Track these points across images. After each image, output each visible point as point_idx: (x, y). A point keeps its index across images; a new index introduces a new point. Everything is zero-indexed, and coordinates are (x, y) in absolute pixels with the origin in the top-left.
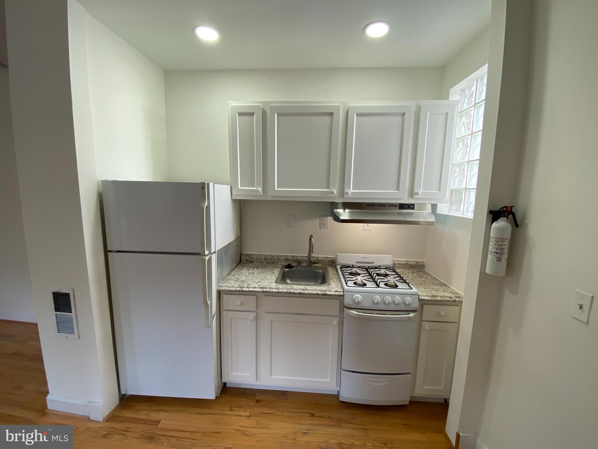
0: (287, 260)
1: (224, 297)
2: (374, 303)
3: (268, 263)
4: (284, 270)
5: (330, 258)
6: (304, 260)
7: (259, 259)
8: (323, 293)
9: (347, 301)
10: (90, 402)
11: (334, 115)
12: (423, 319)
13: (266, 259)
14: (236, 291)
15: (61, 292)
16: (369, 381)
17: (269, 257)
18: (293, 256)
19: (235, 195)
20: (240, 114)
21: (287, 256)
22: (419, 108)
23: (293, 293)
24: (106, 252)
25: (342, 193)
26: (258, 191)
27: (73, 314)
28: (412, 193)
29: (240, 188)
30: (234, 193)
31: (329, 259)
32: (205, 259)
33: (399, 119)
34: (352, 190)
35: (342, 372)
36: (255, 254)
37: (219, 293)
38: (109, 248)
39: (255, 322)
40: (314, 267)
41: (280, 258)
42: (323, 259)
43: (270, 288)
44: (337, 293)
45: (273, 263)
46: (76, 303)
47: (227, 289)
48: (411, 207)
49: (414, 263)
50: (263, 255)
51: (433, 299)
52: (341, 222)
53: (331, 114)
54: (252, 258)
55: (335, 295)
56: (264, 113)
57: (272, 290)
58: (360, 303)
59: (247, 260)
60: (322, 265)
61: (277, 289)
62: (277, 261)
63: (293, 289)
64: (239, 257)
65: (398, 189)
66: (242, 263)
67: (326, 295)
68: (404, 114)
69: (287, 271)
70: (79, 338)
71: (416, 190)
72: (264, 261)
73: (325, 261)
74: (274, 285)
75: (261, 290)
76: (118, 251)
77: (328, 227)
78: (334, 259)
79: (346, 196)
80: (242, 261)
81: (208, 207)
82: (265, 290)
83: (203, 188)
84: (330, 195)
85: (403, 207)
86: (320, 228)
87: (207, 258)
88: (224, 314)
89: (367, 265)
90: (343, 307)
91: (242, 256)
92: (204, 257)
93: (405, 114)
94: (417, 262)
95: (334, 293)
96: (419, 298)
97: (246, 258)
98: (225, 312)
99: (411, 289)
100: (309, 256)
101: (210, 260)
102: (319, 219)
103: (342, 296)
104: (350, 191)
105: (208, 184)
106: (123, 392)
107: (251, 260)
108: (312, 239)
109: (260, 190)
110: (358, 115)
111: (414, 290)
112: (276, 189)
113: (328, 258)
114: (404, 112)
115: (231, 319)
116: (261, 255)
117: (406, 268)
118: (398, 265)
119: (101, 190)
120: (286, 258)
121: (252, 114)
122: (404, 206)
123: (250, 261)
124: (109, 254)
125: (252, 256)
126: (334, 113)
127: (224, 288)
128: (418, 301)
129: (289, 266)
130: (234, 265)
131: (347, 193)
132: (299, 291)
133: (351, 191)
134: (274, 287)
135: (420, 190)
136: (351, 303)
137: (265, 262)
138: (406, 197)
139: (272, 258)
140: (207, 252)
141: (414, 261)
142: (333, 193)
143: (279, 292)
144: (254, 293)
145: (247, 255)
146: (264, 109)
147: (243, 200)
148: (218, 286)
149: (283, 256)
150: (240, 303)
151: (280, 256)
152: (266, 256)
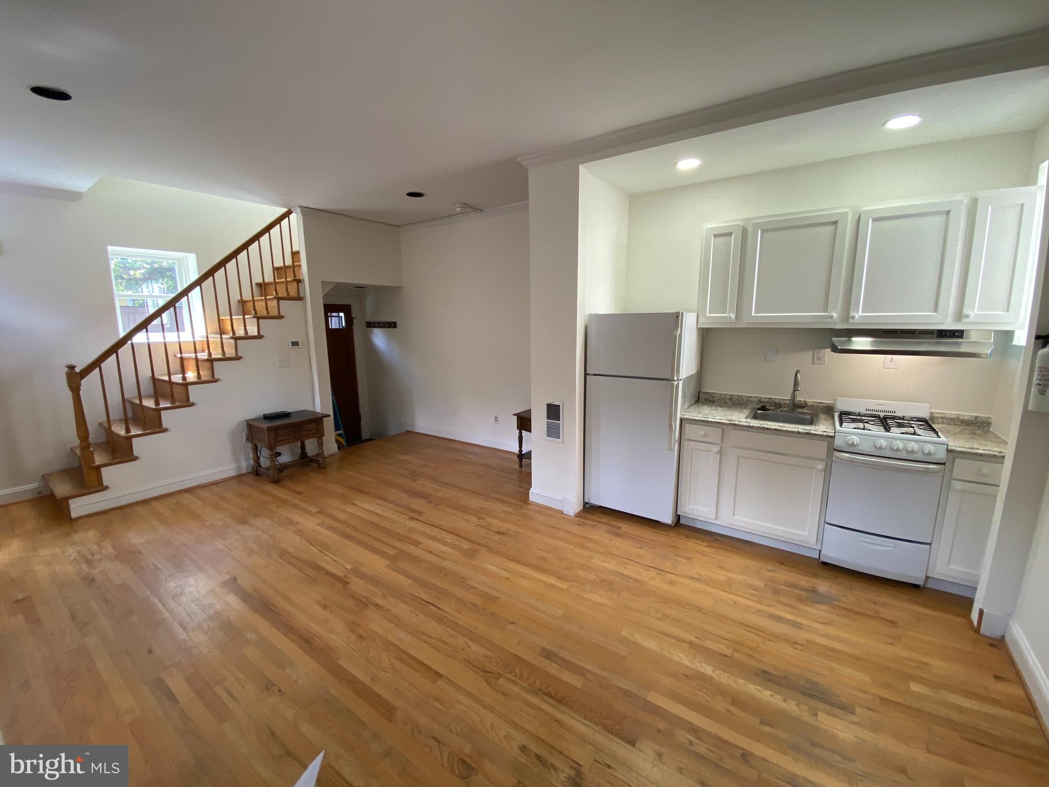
0: (760, 401)
1: (686, 427)
2: (876, 447)
3: (734, 404)
4: (756, 412)
5: (825, 403)
6: (785, 404)
7: (722, 399)
8: (807, 431)
9: (838, 442)
10: (564, 498)
11: (839, 224)
12: (954, 476)
13: (731, 399)
14: (700, 420)
15: (553, 404)
16: (861, 541)
17: (736, 397)
18: (770, 398)
19: (701, 323)
20: (715, 236)
21: (761, 397)
22: (975, 202)
23: (767, 429)
24: (586, 374)
25: (846, 316)
26: (730, 317)
27: (561, 422)
28: (960, 315)
29: (708, 315)
30: (700, 321)
31: (824, 405)
32: (674, 384)
33: (939, 220)
34: (862, 313)
35: (826, 525)
36: (717, 393)
37: (681, 420)
38: (588, 372)
39: (719, 455)
40: (799, 413)
41: (751, 399)
42: (814, 404)
43: (740, 421)
44: (825, 434)
45: (741, 405)
46: (564, 413)
47: (690, 417)
48: (956, 334)
49: (970, 418)
50: (727, 394)
51: (969, 450)
52: (840, 353)
53: (835, 223)
54: (713, 397)
55: (822, 435)
56: (745, 231)
57: (741, 423)
58: (855, 445)
59: (706, 399)
60: (813, 412)
61: (747, 423)
62: (747, 402)
63: (768, 425)
64: (697, 394)
65: (936, 310)
66: (700, 402)
67: (810, 434)
68: (948, 212)
69: (760, 413)
70: (563, 443)
71: (965, 311)
72: (728, 401)
73: (817, 406)
74: (744, 420)
75: (729, 422)
76: (594, 375)
77: (826, 363)
78: (831, 405)
79: (851, 321)
80: (700, 400)
81: (680, 335)
82: (733, 422)
83: (678, 317)
84: (828, 321)
85: (943, 334)
86: (813, 363)
87: (675, 383)
88: (685, 444)
89: (882, 415)
90: (832, 449)
91: (701, 394)
92: (673, 382)
93: (951, 213)
94: (976, 417)
95: (821, 433)
96: (947, 447)
97: (705, 397)
98: (686, 442)
99: (940, 437)
100: (792, 400)
101: (677, 386)
102: (810, 353)
103: (832, 437)
104: (858, 314)
105: (682, 313)
106: (586, 500)
107: (712, 399)
108: (798, 375)
109: (733, 316)
110: (875, 220)
111: (943, 438)
112: (753, 314)
113: (822, 403)
114: (949, 209)
115: (692, 449)
116: (726, 395)
117: (956, 425)
118: (941, 420)
119: (587, 323)
120: (760, 400)
121: (730, 234)
122: (946, 334)
123: (710, 400)
124: (588, 376)
125: (714, 395)
126: (839, 222)
127: (687, 417)
128: (945, 452)
129: (763, 408)
130: (693, 402)
131: (853, 318)
132: (775, 427)
133: (860, 314)
134: (744, 421)
135: (974, 312)
136: (844, 445)
137: (730, 403)
138: (949, 321)
139: (739, 398)
140: (675, 379)
141: (972, 416)
142: (832, 317)
143: (749, 426)
144: (719, 425)
145: (707, 393)
146: (746, 226)
147: (706, 328)
148: (681, 415)
149: (756, 397)
150: (703, 433)
151: (751, 397)
152: (732, 396)
